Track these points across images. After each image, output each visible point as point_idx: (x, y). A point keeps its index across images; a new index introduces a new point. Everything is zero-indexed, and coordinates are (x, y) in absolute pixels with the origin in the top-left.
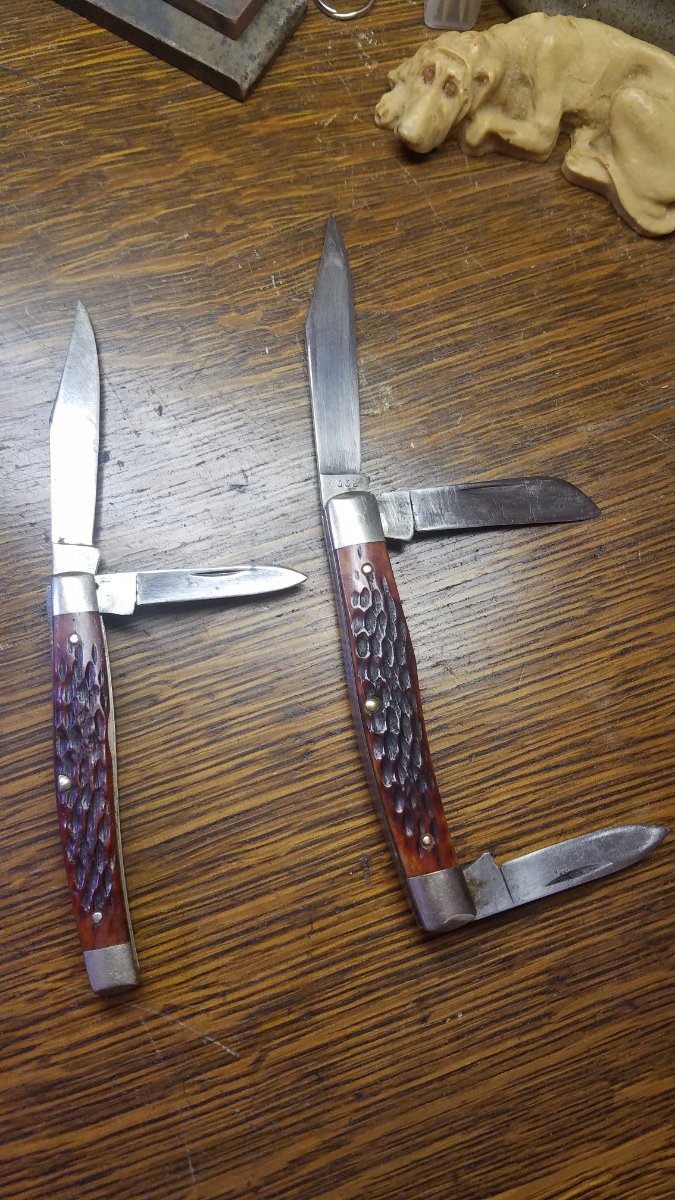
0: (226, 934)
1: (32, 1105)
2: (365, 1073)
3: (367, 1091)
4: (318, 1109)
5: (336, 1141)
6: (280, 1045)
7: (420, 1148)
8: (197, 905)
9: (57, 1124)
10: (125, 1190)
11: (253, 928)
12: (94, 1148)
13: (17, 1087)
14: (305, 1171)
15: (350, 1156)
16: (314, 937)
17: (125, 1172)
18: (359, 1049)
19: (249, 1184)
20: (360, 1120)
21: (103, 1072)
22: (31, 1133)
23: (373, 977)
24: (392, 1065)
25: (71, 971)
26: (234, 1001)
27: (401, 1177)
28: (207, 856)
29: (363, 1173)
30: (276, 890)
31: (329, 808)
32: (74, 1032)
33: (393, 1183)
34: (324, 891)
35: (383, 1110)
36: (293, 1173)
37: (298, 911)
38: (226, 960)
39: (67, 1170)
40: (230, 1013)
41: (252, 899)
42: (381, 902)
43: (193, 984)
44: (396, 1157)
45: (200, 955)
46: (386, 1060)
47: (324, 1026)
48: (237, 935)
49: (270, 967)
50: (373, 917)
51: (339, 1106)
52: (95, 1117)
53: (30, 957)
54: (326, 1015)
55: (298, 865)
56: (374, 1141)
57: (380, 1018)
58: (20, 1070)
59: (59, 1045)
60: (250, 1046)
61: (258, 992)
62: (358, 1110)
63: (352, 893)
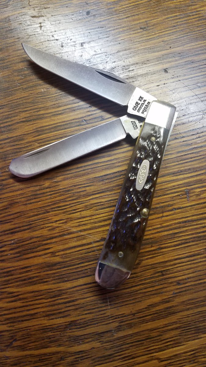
1: (47, 271)
2: (181, 274)
3: (182, 282)
4: (162, 286)
5: (168, 300)
6: (147, 259)
7: (202, 307)
9: (57, 279)
10: (82, 308)
12: (71, 290)
13: (42, 263)
14: (154, 310)
15: (173, 306)
16: (163, 219)
17: (82, 301)
19: (131, 311)
20: (178, 293)
21: (76, 261)
22: (46, 282)
23: (187, 237)
24: (193, 273)
25: (66, 220)
27: (193, 317)
29: (178, 314)
31: (174, 169)
32: (66, 244)
33: (189, 319)
34: (169, 201)
35: (188, 290)
36: (150, 310)
37: (157, 208)
39: (59, 298)
42: (193, 208)
46: (191, 271)
47: (165, 254)
50: (189, 214)
51: (170, 286)
52: (72, 278)
53: (51, 213)
55: (159, 190)
57: (190, 254)
58: (44, 257)
59: (60, 248)
62: (177, 289)
63: (181, 203)
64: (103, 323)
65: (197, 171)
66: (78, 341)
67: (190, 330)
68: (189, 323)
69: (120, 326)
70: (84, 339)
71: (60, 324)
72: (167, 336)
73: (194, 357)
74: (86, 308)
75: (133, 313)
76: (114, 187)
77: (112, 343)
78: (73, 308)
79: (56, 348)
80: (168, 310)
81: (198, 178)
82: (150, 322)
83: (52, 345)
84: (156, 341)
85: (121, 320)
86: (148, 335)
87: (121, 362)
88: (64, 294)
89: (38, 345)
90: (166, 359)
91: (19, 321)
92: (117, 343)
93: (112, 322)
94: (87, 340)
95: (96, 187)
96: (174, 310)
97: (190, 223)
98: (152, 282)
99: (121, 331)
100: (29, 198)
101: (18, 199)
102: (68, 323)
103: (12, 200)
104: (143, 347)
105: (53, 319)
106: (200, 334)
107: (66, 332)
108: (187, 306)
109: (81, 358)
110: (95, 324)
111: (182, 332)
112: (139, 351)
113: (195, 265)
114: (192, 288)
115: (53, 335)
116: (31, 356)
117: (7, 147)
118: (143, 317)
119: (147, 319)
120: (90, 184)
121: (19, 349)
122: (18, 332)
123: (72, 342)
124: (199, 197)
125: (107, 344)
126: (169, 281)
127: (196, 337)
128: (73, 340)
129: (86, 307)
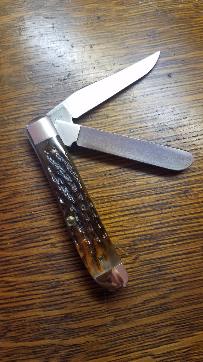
0: (128, 208)
1: (46, 261)
2: (178, 271)
4: (158, 282)
5: (163, 296)
6: (145, 254)
7: (197, 304)
8: (117, 196)
9: (55, 270)
10: (78, 300)
11: (138, 208)
12: (68, 282)
13: (41, 254)
14: (150, 305)
15: (169, 303)
16: (162, 215)
18: (177, 261)
19: (127, 306)
20: (174, 289)
22: (44, 272)
23: (185, 235)
24: (189, 270)
26: (128, 234)
27: (188, 314)
28: (123, 178)
29: (173, 310)
30: (148, 195)
33: (184, 316)
34: (168, 199)
35: (184, 287)
36: (145, 305)
37: (156, 205)
38: (127, 218)
39: (57, 289)
40: (126, 238)
41: (138, 197)
42: (191, 206)
43: (113, 225)
44: (187, 306)
45: (117, 214)
46: (187, 268)
47: (163, 250)
48: (131, 209)
49: (144, 224)
50: (187, 212)
51: (166, 282)
54: (164, 246)
55: (158, 188)
56: (178, 298)
57: (187, 251)
58: (43, 247)
59: (60, 240)
60: (133, 253)
61: (138, 232)
62: (173, 285)
63: (180, 202)
64: (99, 317)
65: (195, 171)
66: (73, 334)
67: (184, 327)
68: (183, 320)
69: (116, 320)
70: (79, 332)
71: (56, 315)
72: (162, 332)
73: (187, 354)
74: (82, 301)
75: (129, 307)
76: (115, 182)
77: (107, 337)
78: (70, 300)
79: (50, 341)
80: (164, 306)
81: (197, 178)
82: (145, 317)
83: (47, 337)
84: (151, 337)
85: (117, 314)
86: (143, 330)
87: (115, 357)
88: (61, 285)
89: (32, 336)
90: (160, 356)
91: (15, 311)
92: (112, 337)
93: (108, 316)
94: (82, 334)
95: (98, 182)
96: (170, 306)
97: (188, 221)
98: (149, 277)
99: (116, 325)
100: (32, 189)
101: (21, 189)
102: (64, 315)
103: (15, 190)
104: (137, 343)
105: (49, 310)
106: (194, 331)
107: (61, 324)
108: (183, 303)
109: (75, 352)
110: (91, 317)
111: (177, 328)
112: (134, 347)
113: (191, 263)
114: (188, 285)
115: (49, 327)
116: (25, 347)
117: (14, 138)
118: (139, 312)
119: (143, 314)
120: (92, 179)
121: (13, 340)
122: (13, 322)
123: (67, 334)
124: (197, 197)
125: (102, 338)
126: (165, 276)
127: (190, 335)
128: (68, 333)
129: (82, 299)
